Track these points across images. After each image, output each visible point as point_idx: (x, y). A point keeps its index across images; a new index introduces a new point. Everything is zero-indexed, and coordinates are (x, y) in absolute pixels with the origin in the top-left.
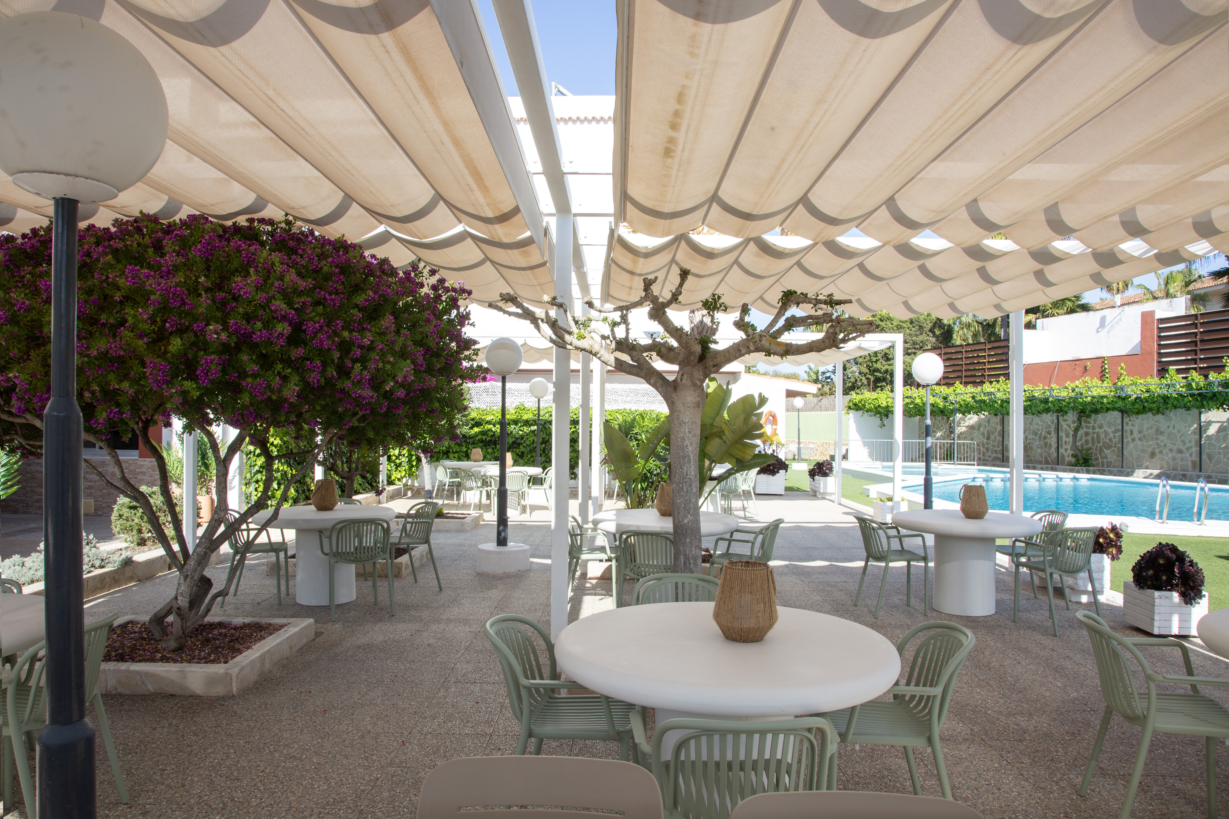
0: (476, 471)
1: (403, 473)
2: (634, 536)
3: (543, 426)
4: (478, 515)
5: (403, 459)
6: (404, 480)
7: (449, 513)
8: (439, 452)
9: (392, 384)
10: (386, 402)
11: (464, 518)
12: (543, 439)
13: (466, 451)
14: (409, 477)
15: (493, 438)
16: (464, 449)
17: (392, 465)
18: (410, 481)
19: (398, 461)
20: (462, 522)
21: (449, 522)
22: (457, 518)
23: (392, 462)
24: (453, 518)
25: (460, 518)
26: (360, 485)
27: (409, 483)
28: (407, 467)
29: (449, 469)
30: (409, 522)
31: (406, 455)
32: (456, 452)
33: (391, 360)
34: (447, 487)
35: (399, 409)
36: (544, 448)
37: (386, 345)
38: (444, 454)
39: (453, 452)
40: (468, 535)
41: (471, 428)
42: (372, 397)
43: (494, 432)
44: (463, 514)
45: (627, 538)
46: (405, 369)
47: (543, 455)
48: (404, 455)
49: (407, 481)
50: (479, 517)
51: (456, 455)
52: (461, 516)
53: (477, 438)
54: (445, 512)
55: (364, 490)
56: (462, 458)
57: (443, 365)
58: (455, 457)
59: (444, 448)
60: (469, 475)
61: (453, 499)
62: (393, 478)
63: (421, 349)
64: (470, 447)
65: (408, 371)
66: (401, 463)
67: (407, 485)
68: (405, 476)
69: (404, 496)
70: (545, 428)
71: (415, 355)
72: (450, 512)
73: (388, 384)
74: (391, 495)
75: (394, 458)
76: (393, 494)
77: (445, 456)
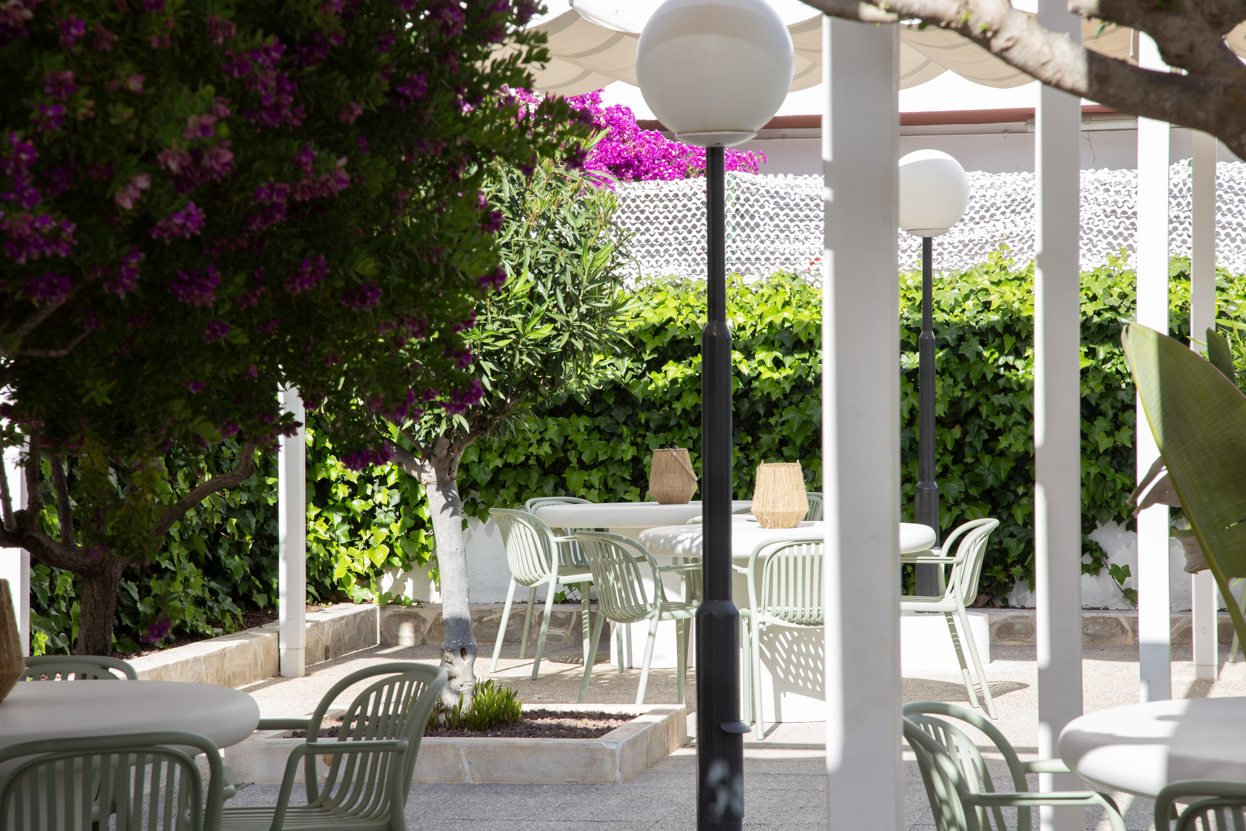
0: (656, 539)
1: (380, 555)
2: (1218, 808)
3: (954, 350)
4: (658, 719)
5: (381, 497)
6: (387, 582)
7: (543, 714)
8: (525, 465)
9: (143, 182)
10: (133, 254)
11: (600, 732)
12: (954, 403)
13: (636, 460)
14: (407, 567)
15: (746, 405)
16: (628, 452)
17: (336, 518)
18: (409, 584)
19: (358, 505)
20: (590, 750)
21: (539, 749)
22: (573, 732)
23: (335, 508)
24: (557, 732)
25: (587, 733)
26: (199, 602)
27: (409, 592)
28: (396, 529)
29: (558, 531)
30: (324, 749)
31: (392, 480)
32: (595, 465)
33: (135, 84)
34: (548, 608)
35: (203, 288)
36: (959, 444)
37: (107, 24)
38: (545, 473)
39: (583, 466)
40: (613, 802)
41: (656, 365)
42: (54, 238)
43: (748, 381)
44: (602, 716)
45: (1190, 816)
46: (192, 120)
47: (957, 470)
48: (383, 480)
49: (399, 584)
50: (666, 727)
51: (595, 478)
52: (590, 724)
53: (678, 406)
54: (526, 708)
55: (213, 623)
56: (620, 488)
57: (381, 100)
58: (589, 486)
59: (546, 448)
60: (627, 558)
61: (577, 659)
62: (339, 572)
63: (271, 40)
64: (651, 439)
65: (205, 129)
66: (371, 514)
67: (397, 602)
68: (388, 563)
69: (385, 644)
70: (962, 359)
71: (243, 67)
72: (551, 708)
73: (127, 183)
74: (326, 639)
75: (342, 491)
76: (337, 638)
77: (551, 482)
